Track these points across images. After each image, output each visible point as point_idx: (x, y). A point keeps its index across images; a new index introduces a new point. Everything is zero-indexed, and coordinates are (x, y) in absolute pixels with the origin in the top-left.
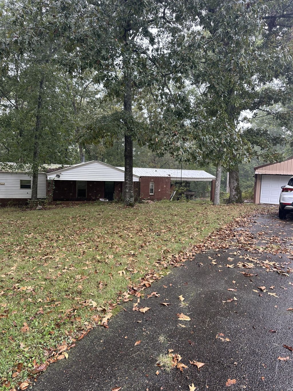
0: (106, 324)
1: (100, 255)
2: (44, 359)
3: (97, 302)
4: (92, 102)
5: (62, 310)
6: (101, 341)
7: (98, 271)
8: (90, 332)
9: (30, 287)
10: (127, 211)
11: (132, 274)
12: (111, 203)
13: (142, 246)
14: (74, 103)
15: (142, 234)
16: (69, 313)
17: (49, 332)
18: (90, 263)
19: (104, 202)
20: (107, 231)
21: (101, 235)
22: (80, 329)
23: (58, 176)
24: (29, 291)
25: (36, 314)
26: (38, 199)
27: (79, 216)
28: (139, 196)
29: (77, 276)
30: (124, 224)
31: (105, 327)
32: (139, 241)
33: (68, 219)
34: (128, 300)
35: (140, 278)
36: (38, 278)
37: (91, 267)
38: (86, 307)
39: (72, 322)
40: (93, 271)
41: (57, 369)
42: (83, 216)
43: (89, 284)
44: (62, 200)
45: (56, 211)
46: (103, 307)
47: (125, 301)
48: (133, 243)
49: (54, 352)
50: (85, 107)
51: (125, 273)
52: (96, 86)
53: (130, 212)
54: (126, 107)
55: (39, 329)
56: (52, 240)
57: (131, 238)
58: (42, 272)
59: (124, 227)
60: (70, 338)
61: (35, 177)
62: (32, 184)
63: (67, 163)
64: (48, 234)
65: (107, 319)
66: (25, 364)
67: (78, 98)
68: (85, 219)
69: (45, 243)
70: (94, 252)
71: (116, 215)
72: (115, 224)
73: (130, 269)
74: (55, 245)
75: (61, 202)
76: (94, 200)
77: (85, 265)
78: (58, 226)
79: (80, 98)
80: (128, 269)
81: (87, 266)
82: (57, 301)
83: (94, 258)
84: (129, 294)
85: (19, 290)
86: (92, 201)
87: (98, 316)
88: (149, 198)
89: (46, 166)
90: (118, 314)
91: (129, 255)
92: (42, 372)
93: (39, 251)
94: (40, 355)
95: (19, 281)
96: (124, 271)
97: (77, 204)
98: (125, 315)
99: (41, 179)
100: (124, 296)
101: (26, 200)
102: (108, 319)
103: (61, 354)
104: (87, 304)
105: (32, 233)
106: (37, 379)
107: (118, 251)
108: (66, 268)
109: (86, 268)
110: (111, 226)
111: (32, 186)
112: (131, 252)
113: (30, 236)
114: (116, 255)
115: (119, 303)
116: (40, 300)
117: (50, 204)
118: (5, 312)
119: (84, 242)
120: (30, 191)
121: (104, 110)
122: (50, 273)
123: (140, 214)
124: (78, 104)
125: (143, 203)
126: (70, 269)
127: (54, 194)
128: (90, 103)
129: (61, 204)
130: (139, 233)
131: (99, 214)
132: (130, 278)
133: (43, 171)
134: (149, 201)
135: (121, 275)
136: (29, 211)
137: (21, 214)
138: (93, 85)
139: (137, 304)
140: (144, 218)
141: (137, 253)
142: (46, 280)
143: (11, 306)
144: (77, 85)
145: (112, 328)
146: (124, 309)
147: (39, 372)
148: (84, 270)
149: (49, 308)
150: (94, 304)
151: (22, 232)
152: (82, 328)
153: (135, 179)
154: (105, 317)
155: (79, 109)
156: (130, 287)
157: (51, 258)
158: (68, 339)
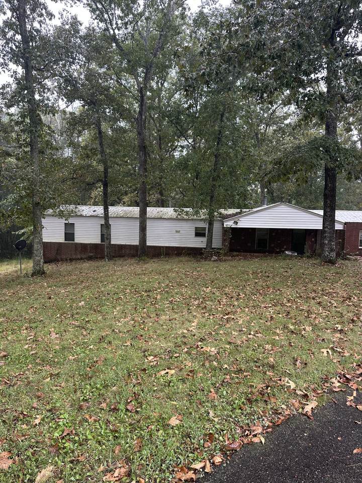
0: (310, 413)
1: (293, 324)
2: (236, 436)
3: (295, 383)
4: (280, 129)
5: (252, 384)
6: (305, 434)
7: (292, 344)
8: (289, 419)
9: (214, 348)
10: (326, 270)
11: (342, 356)
12: (302, 257)
13: (353, 321)
14: (257, 134)
15: (351, 303)
16: (261, 389)
17: (240, 405)
18: (281, 332)
19: (291, 256)
20: (299, 294)
21: (292, 298)
22: (276, 412)
23: (236, 223)
24: (213, 354)
25: (223, 381)
26: (213, 249)
27: (260, 272)
28: (343, 249)
29: (267, 346)
30: (323, 287)
31: (308, 417)
32: (348, 312)
33: (248, 275)
34: (339, 390)
35: (355, 364)
36: (221, 340)
37: (283, 338)
38: (282, 386)
39: (266, 401)
40: (286, 343)
41: (253, 453)
42: (265, 272)
43: (283, 359)
44: (239, 251)
45: (233, 263)
46: (304, 391)
47: (335, 390)
48: (339, 315)
49: (247, 432)
50: (270, 138)
51: (330, 353)
52: (285, 109)
53: (330, 272)
54: (329, 131)
55: (228, 399)
56: (232, 297)
57: (335, 307)
58: (224, 333)
59: (323, 291)
60: (266, 419)
61: (211, 224)
62: (207, 232)
63: (246, 207)
64: (227, 289)
65: (310, 408)
66: (217, 436)
67: (262, 127)
68: (268, 276)
69: (224, 300)
70: (285, 319)
71: (311, 275)
72: (310, 286)
73: (338, 350)
74: (236, 303)
75: (237, 253)
76: (277, 253)
77: (275, 333)
78: (237, 282)
79: (265, 127)
80: (335, 349)
81: (278, 335)
82: (245, 371)
83: (285, 327)
84: (339, 382)
85: (202, 350)
86: (276, 253)
87: (298, 401)
88: (358, 252)
89: (222, 211)
90: (326, 404)
91: (335, 330)
92: (235, 450)
93: (219, 309)
94: (231, 430)
95: (202, 340)
96: (328, 350)
97: (257, 257)
98: (336, 409)
99: (217, 226)
100: (333, 383)
101: (201, 249)
102: (312, 408)
103: (255, 436)
104: (283, 383)
105: (210, 288)
106: (231, 456)
107: (317, 322)
108: (252, 333)
109: (277, 338)
110: (304, 288)
111: (207, 234)
112: (337, 326)
113: (208, 290)
114: (315, 327)
115: (326, 391)
116: (226, 366)
117: (225, 255)
118: (191, 371)
119: (270, 305)
120: (204, 239)
121: (295, 138)
122: (234, 336)
123: (345, 275)
124: (262, 134)
125: (349, 259)
126: (257, 335)
127: (230, 244)
128: (278, 131)
129: (238, 256)
130: (347, 302)
131: (286, 271)
132: (339, 362)
133: (219, 217)
134: (358, 257)
135: (325, 354)
136: (203, 262)
137: (196, 265)
138: (282, 108)
139: (352, 398)
140: (352, 281)
141: (346, 329)
142: (230, 343)
143: (196, 366)
144: (262, 112)
145: (319, 421)
146: (334, 400)
147: (232, 450)
148: (274, 339)
149: (237, 378)
150: (293, 385)
151: (199, 284)
152: (279, 411)
153: (338, 227)
154: (308, 405)
155: (264, 140)
156: (340, 374)
157: (233, 318)
158: (262, 421)
